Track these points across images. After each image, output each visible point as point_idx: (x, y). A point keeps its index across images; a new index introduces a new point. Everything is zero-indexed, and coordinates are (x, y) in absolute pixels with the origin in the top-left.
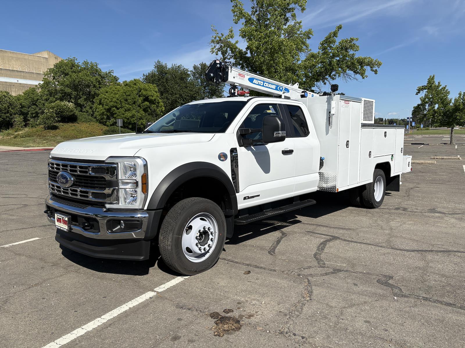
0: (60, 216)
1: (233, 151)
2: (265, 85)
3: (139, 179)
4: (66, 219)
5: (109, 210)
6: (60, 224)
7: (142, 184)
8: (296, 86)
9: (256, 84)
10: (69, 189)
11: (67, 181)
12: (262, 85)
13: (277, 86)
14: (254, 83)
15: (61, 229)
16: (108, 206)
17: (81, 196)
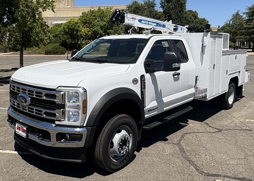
0: (20, 126)
1: (142, 77)
2: (149, 24)
3: (80, 103)
4: (25, 129)
5: (57, 125)
6: (19, 131)
7: (83, 107)
8: (171, 22)
9: (143, 23)
10: (27, 107)
11: (26, 102)
12: (147, 23)
13: (158, 23)
14: (142, 23)
15: (21, 135)
16: (57, 123)
17: (36, 113)
